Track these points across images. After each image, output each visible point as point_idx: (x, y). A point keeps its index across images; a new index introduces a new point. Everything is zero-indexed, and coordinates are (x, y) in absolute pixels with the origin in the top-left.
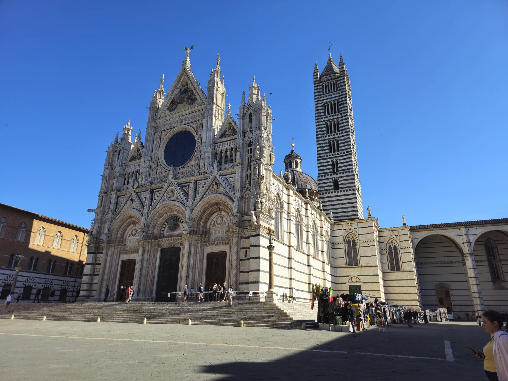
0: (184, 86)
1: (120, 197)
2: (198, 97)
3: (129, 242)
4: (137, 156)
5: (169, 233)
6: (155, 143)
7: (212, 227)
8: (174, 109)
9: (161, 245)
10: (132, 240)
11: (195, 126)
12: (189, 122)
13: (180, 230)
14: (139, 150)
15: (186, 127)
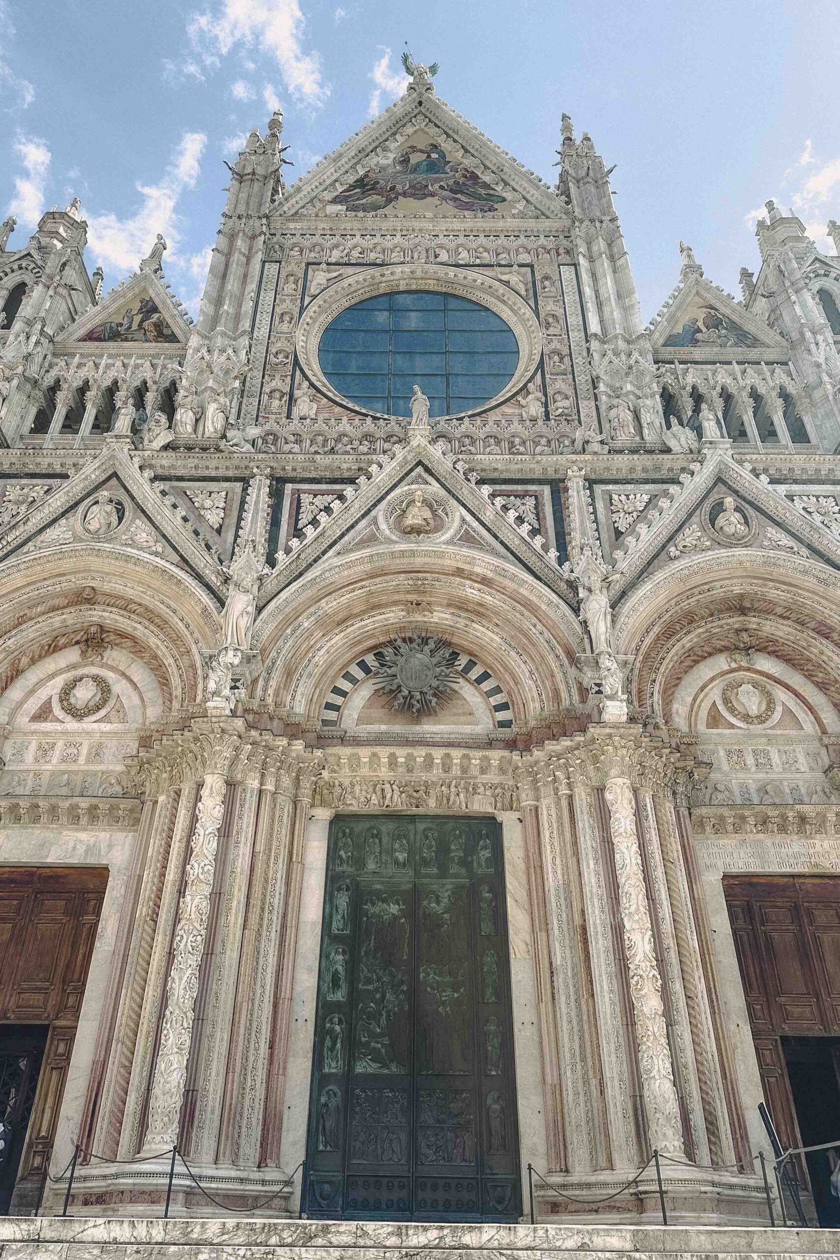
0: (422, 151)
1: (14, 481)
2: (509, 195)
3: (33, 747)
4: (135, 326)
5: (384, 728)
6: (267, 297)
7: (702, 727)
8: (375, 207)
9: (338, 790)
10: (60, 744)
11: (514, 279)
12: (478, 261)
13: (463, 719)
14: (155, 309)
15: (461, 276)
